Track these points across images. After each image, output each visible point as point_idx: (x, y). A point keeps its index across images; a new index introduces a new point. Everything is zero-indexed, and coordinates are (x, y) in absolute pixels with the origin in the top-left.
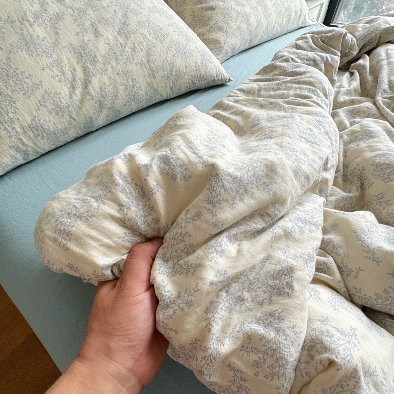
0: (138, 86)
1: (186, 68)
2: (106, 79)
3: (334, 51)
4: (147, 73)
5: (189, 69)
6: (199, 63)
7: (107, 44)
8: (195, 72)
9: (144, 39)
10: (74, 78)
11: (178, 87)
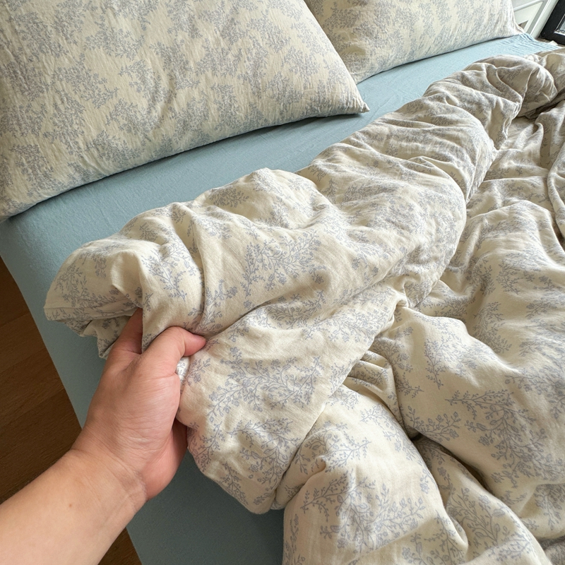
0: (236, 106)
1: (305, 88)
2: (196, 94)
4: (250, 91)
5: (309, 90)
6: (325, 83)
7: (205, 48)
8: (317, 95)
9: (254, 45)
10: (156, 87)
11: (290, 112)
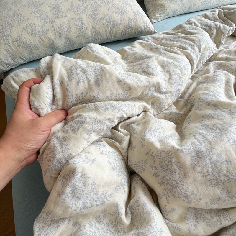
0: (85, 27)
1: (121, 21)
2: (64, 20)
3: (230, 22)
4: (92, 21)
5: (123, 21)
6: (132, 19)
8: (128, 24)
10: (46, 18)
11: (114, 33)
